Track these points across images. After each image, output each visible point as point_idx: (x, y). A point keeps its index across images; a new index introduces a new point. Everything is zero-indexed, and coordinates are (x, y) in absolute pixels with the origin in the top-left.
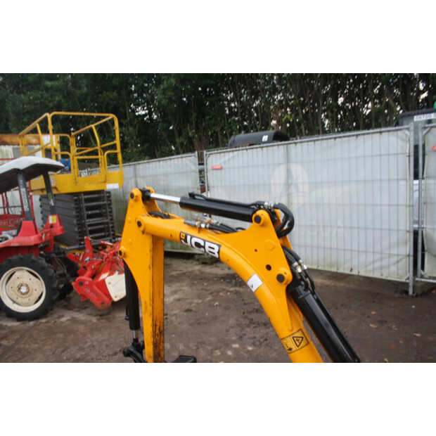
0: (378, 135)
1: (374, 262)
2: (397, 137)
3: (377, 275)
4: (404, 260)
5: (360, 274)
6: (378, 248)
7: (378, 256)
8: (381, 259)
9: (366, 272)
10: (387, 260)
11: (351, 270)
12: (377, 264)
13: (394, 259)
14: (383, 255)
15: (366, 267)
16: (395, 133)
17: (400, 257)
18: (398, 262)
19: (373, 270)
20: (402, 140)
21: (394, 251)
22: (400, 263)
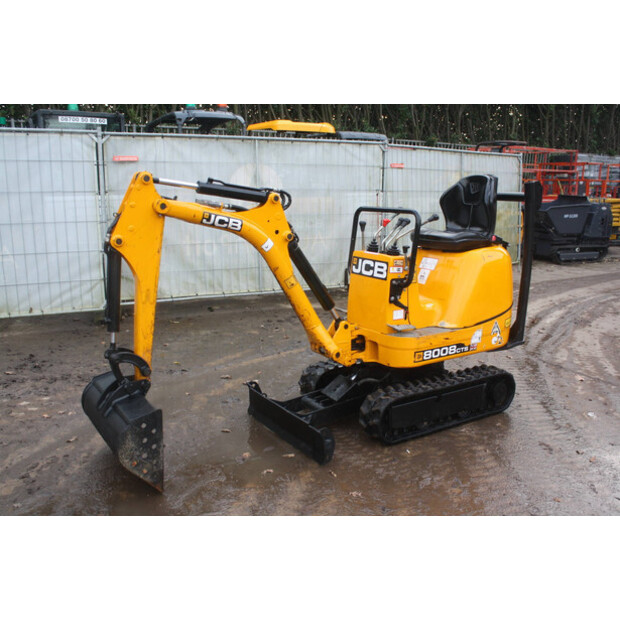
0: (58, 135)
1: (61, 295)
2: (82, 141)
3: (68, 309)
4: (99, 286)
5: (45, 313)
6: (65, 276)
7: (66, 286)
8: (71, 289)
9: (51, 308)
10: (79, 289)
11: (31, 310)
12: (66, 297)
13: (87, 286)
14: (73, 284)
15: (51, 302)
16: (80, 136)
17: (93, 283)
18: (91, 289)
19: (62, 305)
20: (88, 145)
21: (86, 277)
22: (94, 291)
